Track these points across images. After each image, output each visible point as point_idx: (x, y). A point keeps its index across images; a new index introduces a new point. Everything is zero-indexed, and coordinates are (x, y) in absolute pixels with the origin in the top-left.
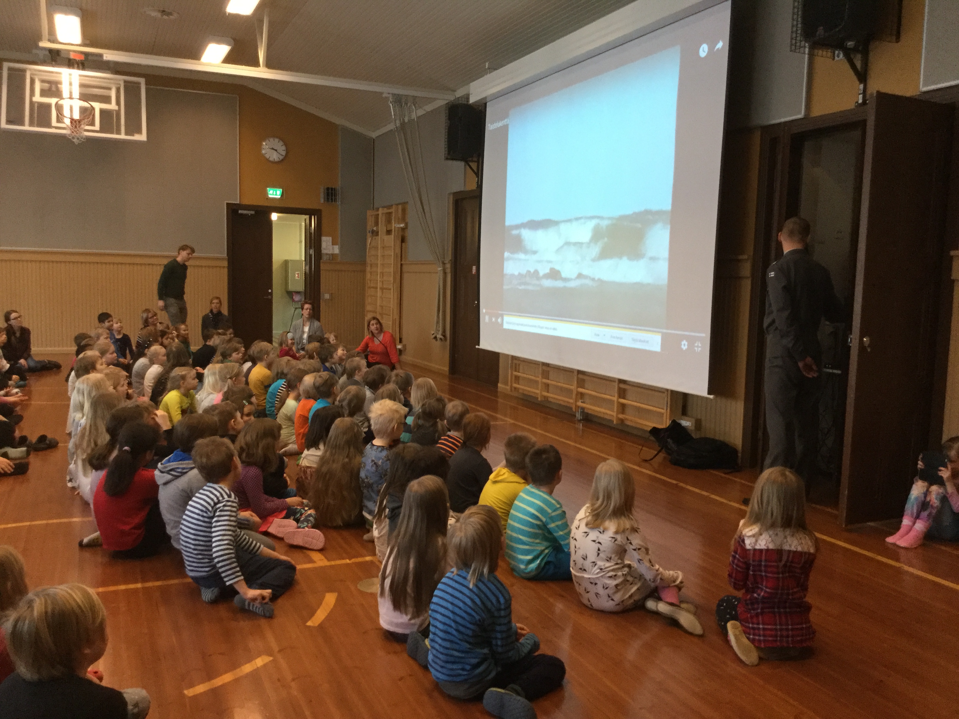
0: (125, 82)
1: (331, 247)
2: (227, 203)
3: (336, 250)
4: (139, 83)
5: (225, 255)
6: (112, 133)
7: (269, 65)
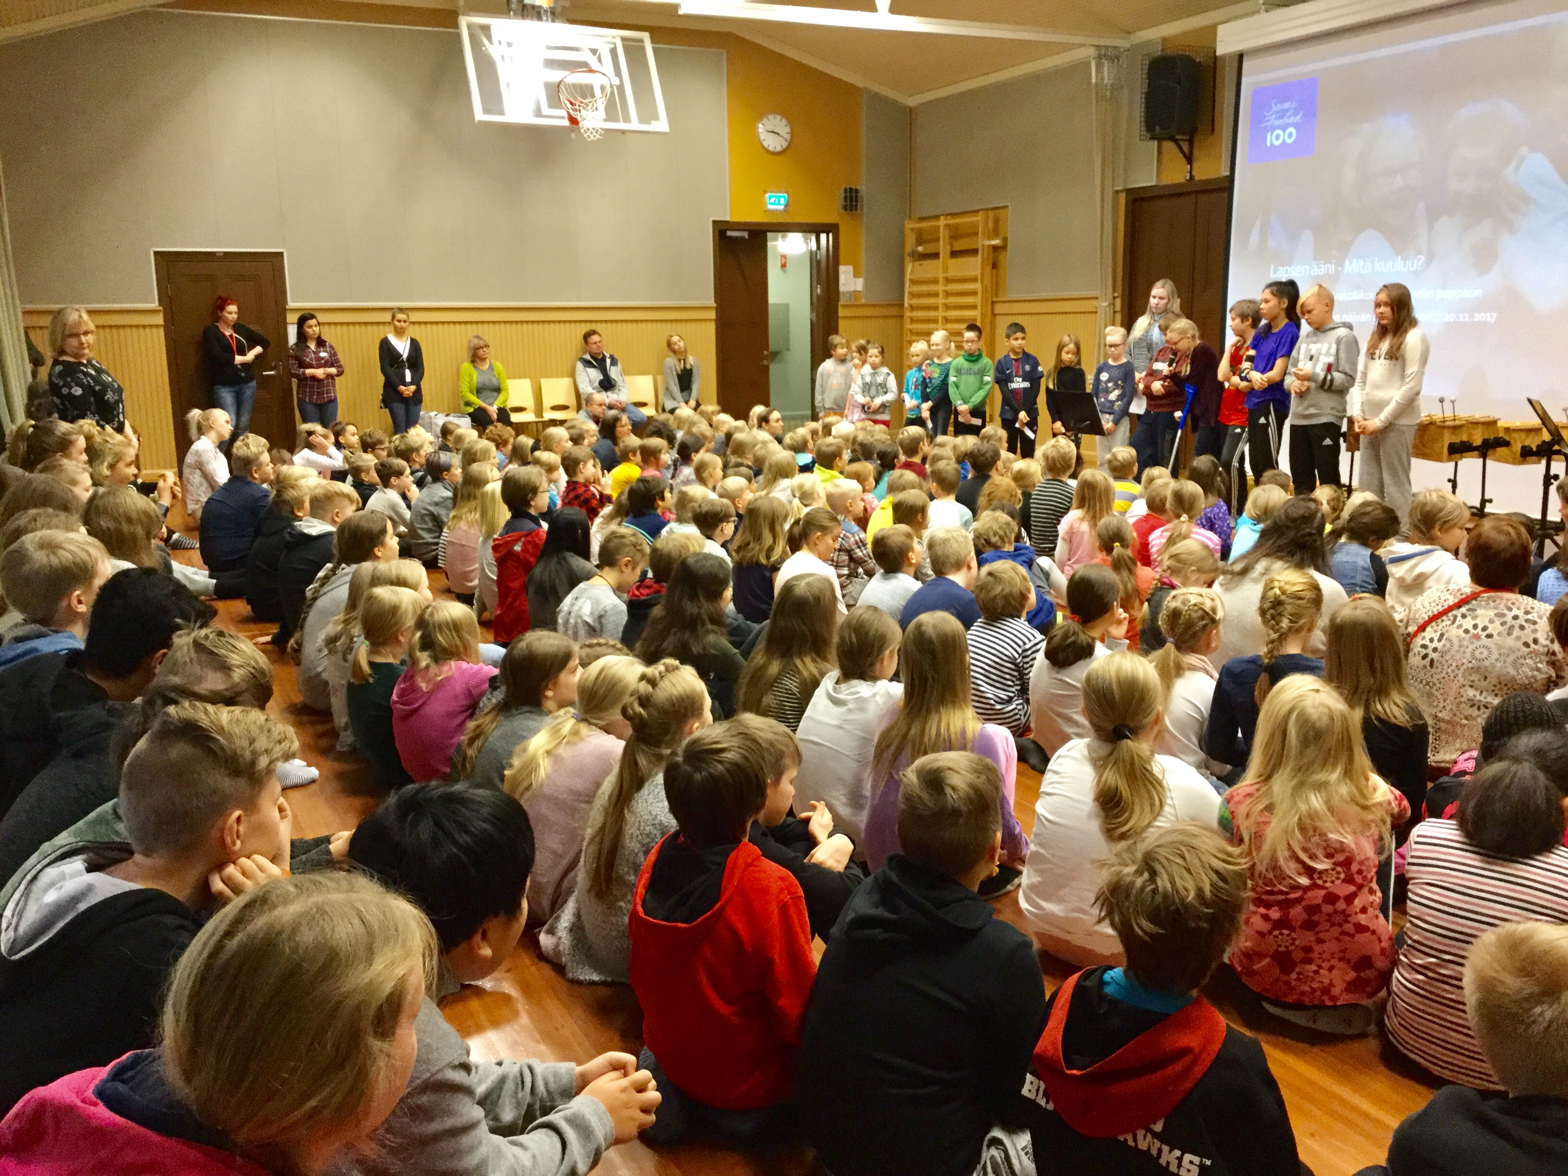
0: (624, 39)
1: (852, 281)
2: (714, 222)
3: (859, 285)
4: (641, 41)
5: (712, 303)
7: (896, 8)
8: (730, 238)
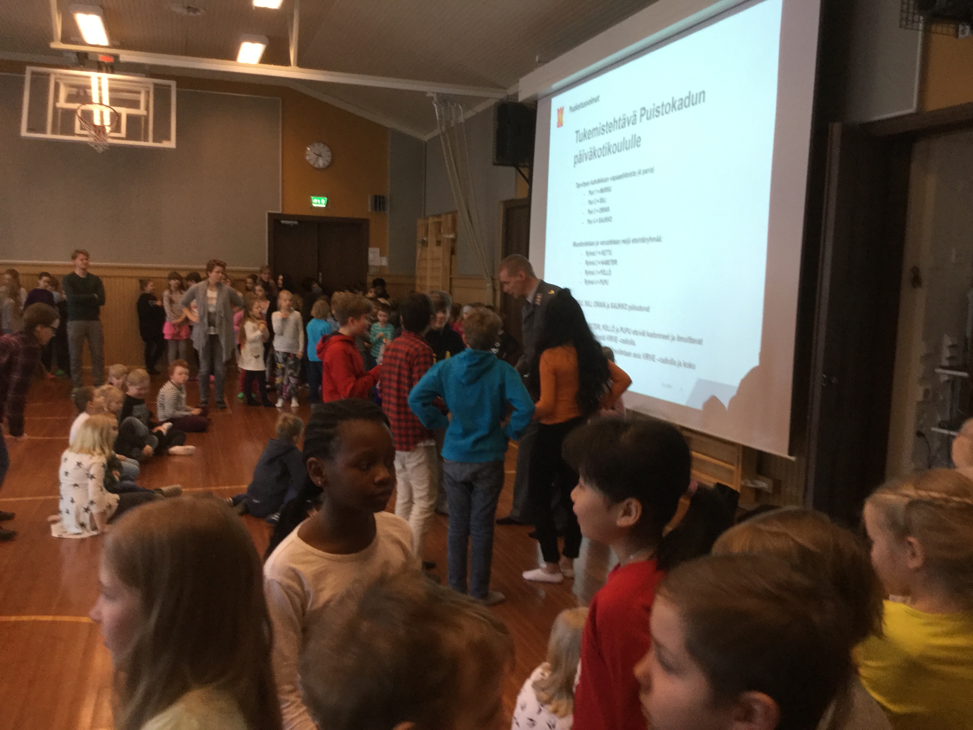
0: (155, 85)
1: (378, 259)
2: (269, 214)
3: (384, 262)
4: (169, 86)
6: (140, 140)
7: (302, 63)
8: (285, 225)
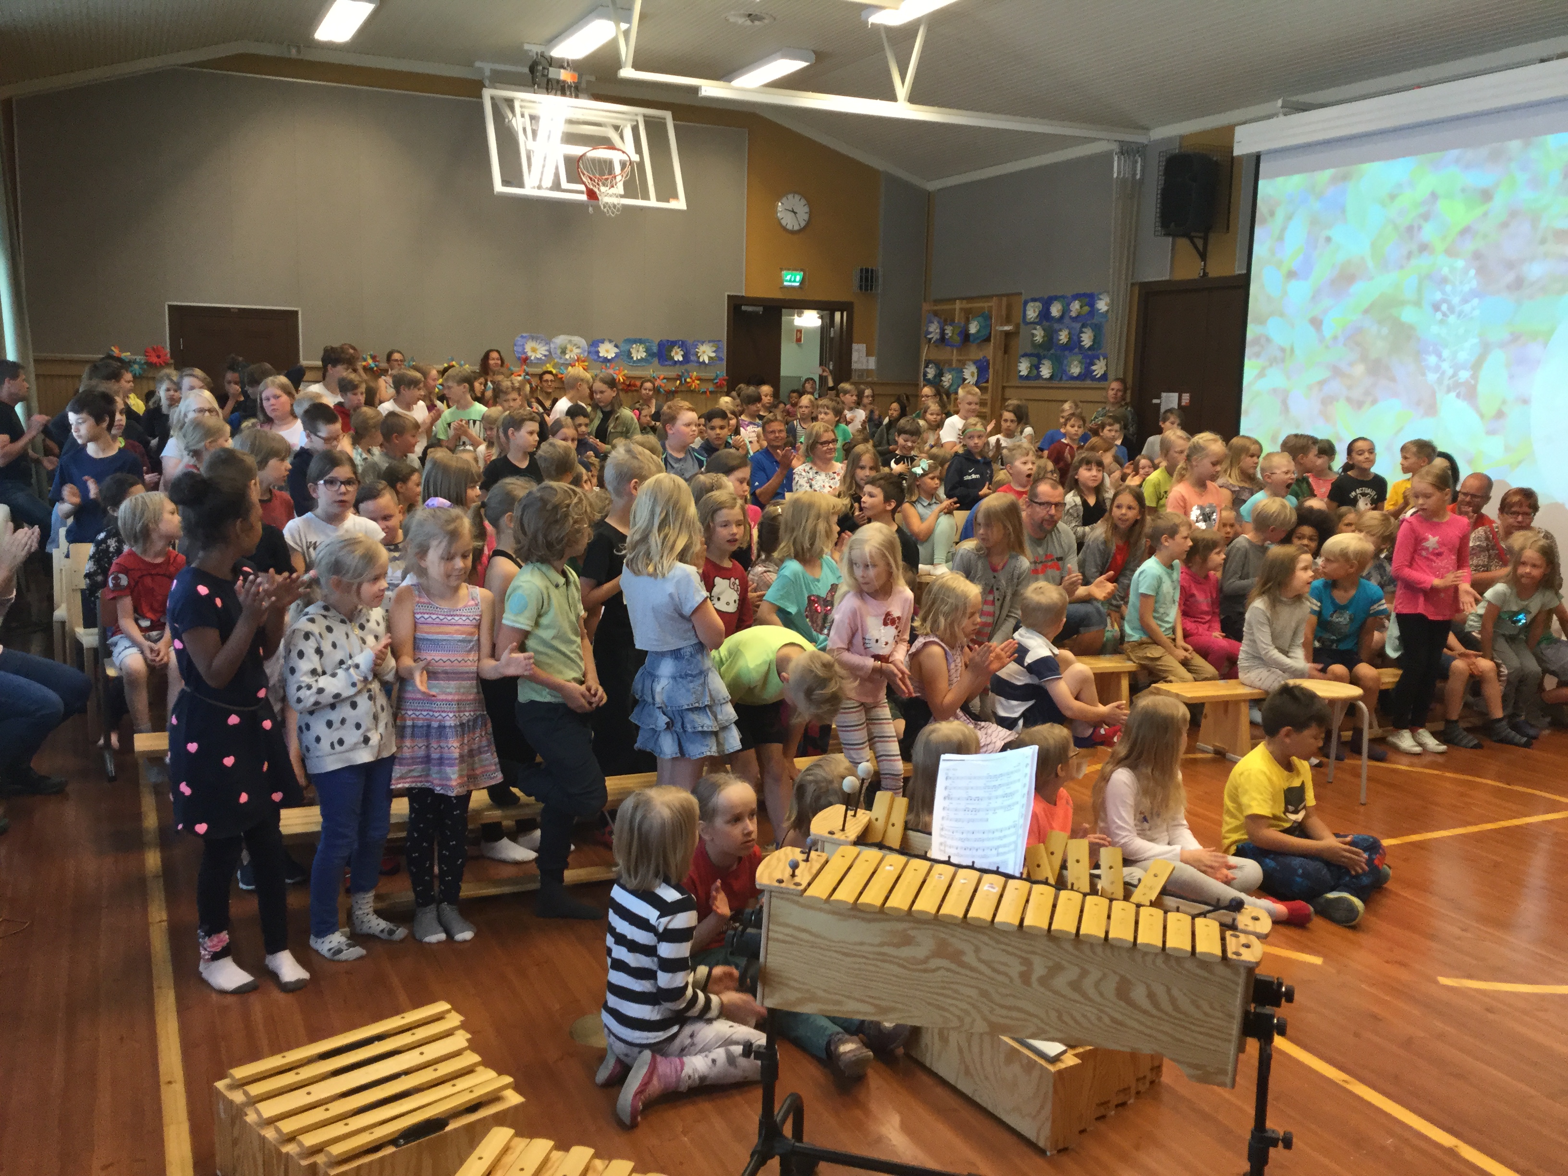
0: (645, 116)
1: (864, 359)
2: (729, 297)
3: (871, 363)
4: (663, 119)
5: (724, 374)
6: (636, 197)
7: (914, 98)
8: (745, 312)
